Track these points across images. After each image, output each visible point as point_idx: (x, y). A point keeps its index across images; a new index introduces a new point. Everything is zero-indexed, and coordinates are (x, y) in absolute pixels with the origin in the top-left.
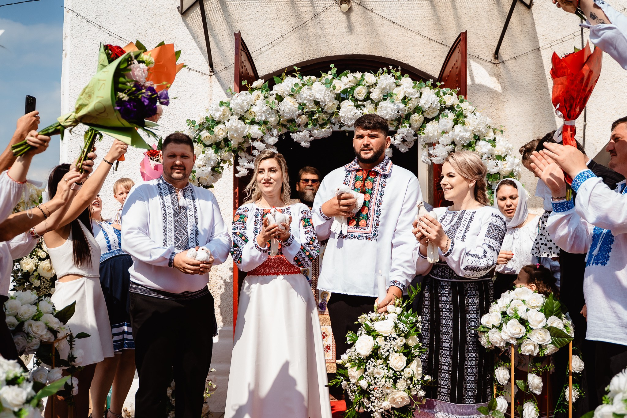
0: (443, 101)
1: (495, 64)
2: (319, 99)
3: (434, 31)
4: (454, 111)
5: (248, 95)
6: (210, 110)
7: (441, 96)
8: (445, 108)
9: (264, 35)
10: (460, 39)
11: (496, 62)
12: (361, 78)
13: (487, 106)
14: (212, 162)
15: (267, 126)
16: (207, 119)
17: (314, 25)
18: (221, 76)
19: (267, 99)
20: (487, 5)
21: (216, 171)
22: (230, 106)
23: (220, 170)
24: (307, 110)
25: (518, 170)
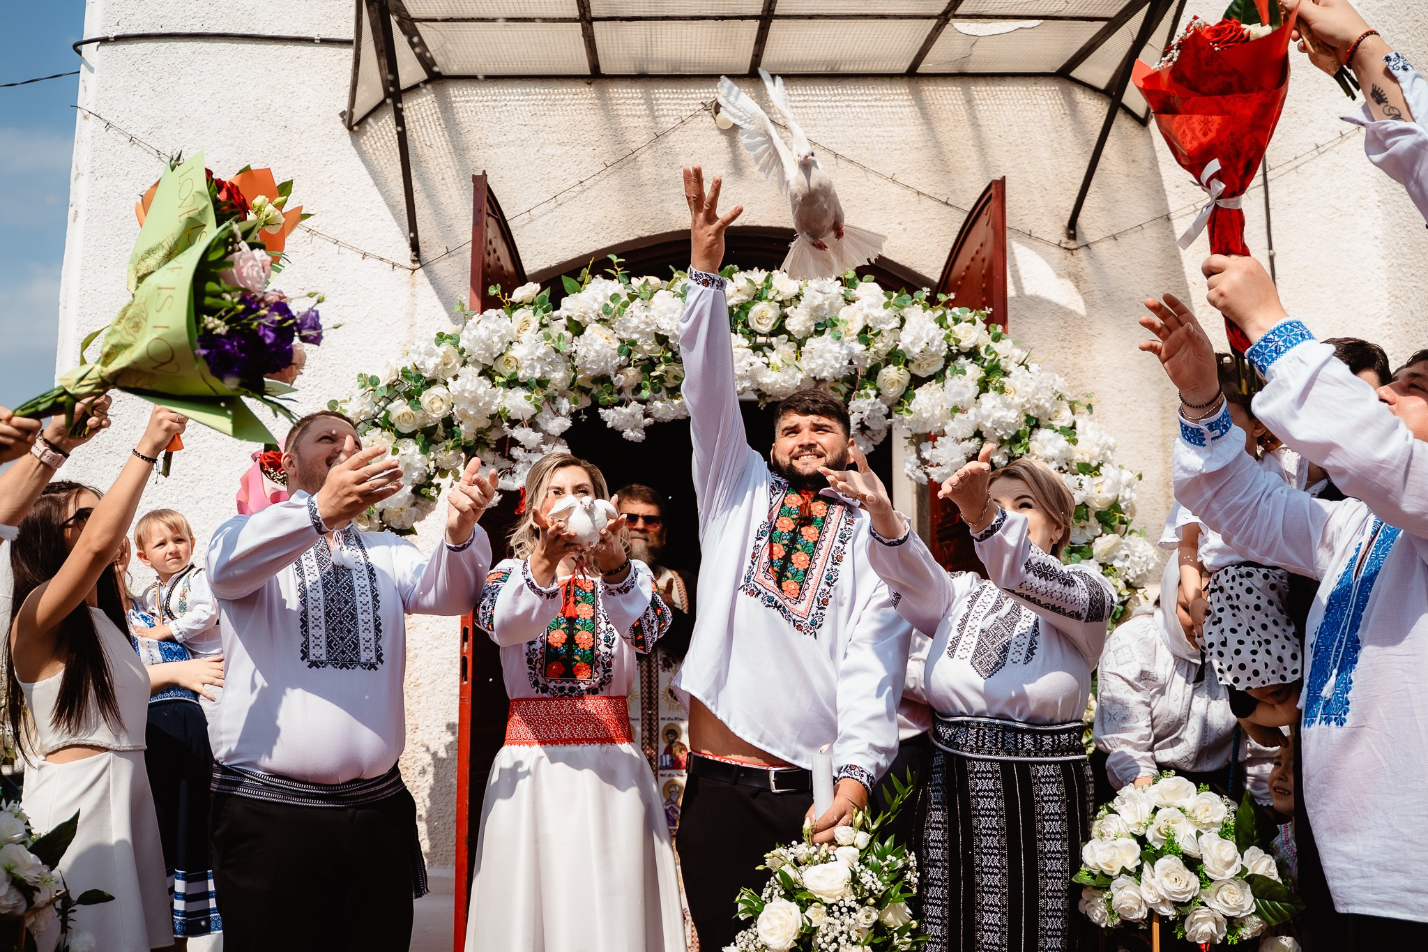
0: (955, 339)
1: (1069, 249)
2: (667, 331)
3: (929, 174)
4: (978, 360)
5: (502, 320)
6: (414, 352)
7: (948, 327)
8: (959, 353)
9: (538, 179)
10: (991, 196)
11: (1072, 245)
12: (765, 285)
13: (1052, 347)
14: (415, 475)
15: (546, 392)
16: (405, 372)
17: (654, 157)
18: (438, 272)
19: (546, 330)
20: (1049, 118)
21: (424, 496)
22: (461, 345)
23: (433, 492)
24: (639, 356)
25: (1131, 498)
